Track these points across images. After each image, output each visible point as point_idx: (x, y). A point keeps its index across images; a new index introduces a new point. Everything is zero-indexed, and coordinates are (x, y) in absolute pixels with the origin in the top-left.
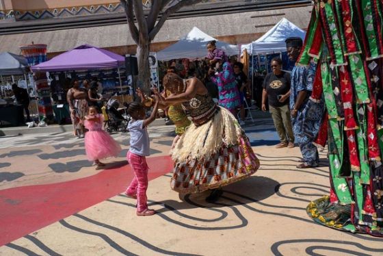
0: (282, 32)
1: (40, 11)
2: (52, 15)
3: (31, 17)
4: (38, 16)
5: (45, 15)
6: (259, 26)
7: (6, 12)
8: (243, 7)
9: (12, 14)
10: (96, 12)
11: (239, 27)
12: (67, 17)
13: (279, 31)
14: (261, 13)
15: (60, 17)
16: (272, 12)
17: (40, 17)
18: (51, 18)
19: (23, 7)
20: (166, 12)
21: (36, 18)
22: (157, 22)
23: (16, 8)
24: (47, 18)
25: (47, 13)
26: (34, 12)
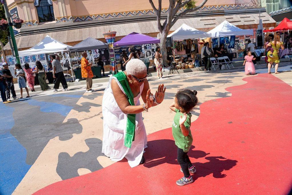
0: (227, 27)
1: (85, 17)
2: (91, 18)
3: (79, 20)
4: (83, 19)
5: (87, 19)
6: (206, 25)
7: (68, 17)
8: (195, 15)
9: (71, 18)
10: (116, 16)
11: (196, 25)
12: (100, 19)
13: (225, 26)
14: (204, 18)
15: (96, 19)
16: (209, 18)
17: (85, 20)
18: (91, 20)
19: (76, 15)
20: (180, 15)
21: (83, 21)
22: (173, 20)
23: (73, 15)
24: (89, 20)
25: (89, 17)
26: (81, 17)
